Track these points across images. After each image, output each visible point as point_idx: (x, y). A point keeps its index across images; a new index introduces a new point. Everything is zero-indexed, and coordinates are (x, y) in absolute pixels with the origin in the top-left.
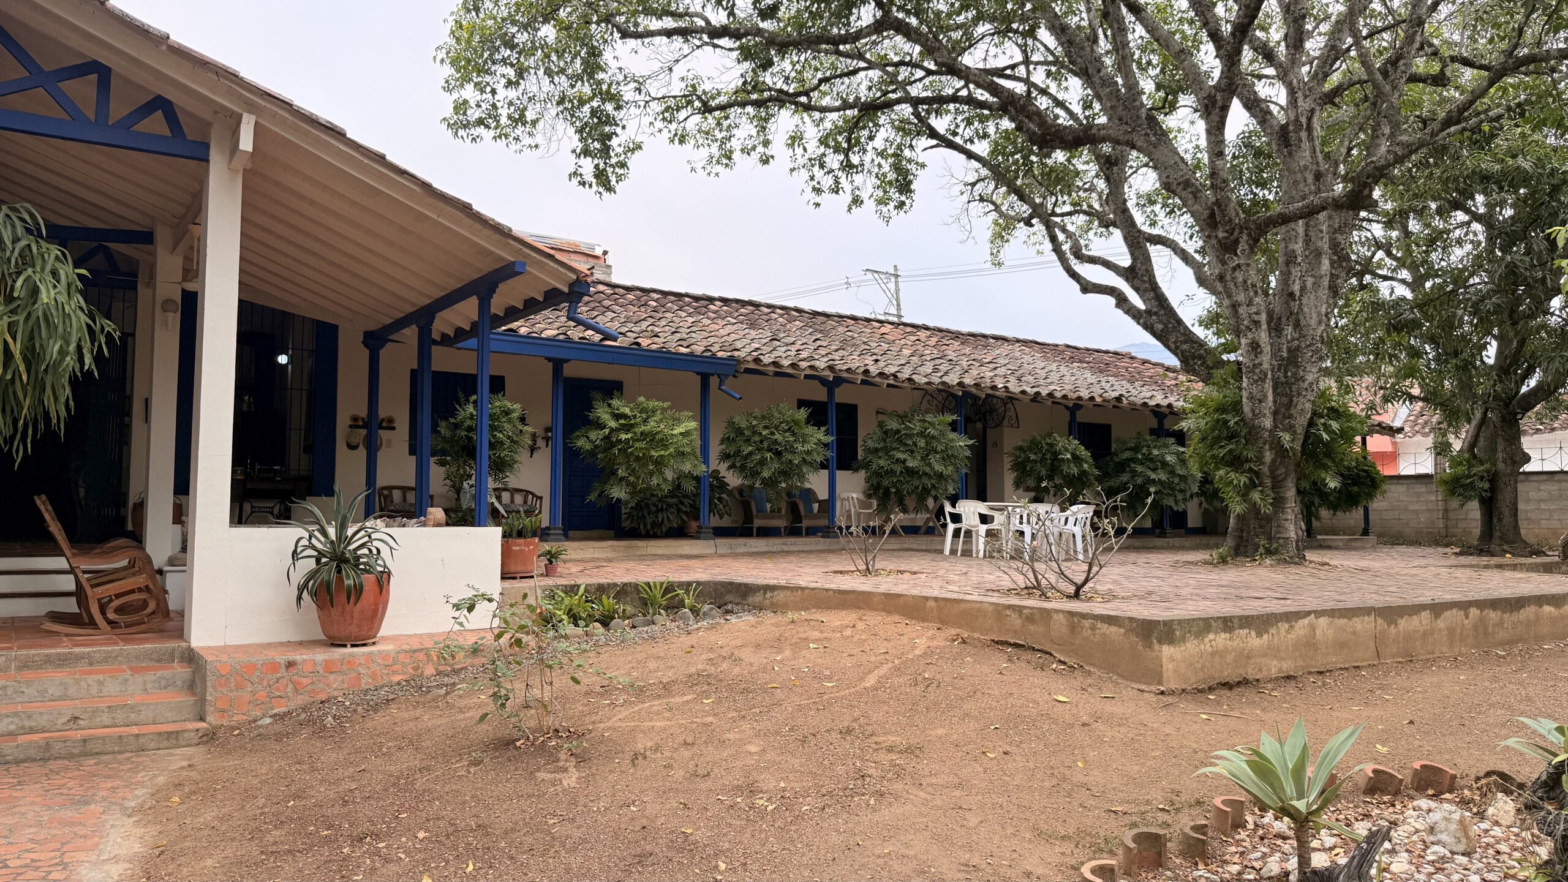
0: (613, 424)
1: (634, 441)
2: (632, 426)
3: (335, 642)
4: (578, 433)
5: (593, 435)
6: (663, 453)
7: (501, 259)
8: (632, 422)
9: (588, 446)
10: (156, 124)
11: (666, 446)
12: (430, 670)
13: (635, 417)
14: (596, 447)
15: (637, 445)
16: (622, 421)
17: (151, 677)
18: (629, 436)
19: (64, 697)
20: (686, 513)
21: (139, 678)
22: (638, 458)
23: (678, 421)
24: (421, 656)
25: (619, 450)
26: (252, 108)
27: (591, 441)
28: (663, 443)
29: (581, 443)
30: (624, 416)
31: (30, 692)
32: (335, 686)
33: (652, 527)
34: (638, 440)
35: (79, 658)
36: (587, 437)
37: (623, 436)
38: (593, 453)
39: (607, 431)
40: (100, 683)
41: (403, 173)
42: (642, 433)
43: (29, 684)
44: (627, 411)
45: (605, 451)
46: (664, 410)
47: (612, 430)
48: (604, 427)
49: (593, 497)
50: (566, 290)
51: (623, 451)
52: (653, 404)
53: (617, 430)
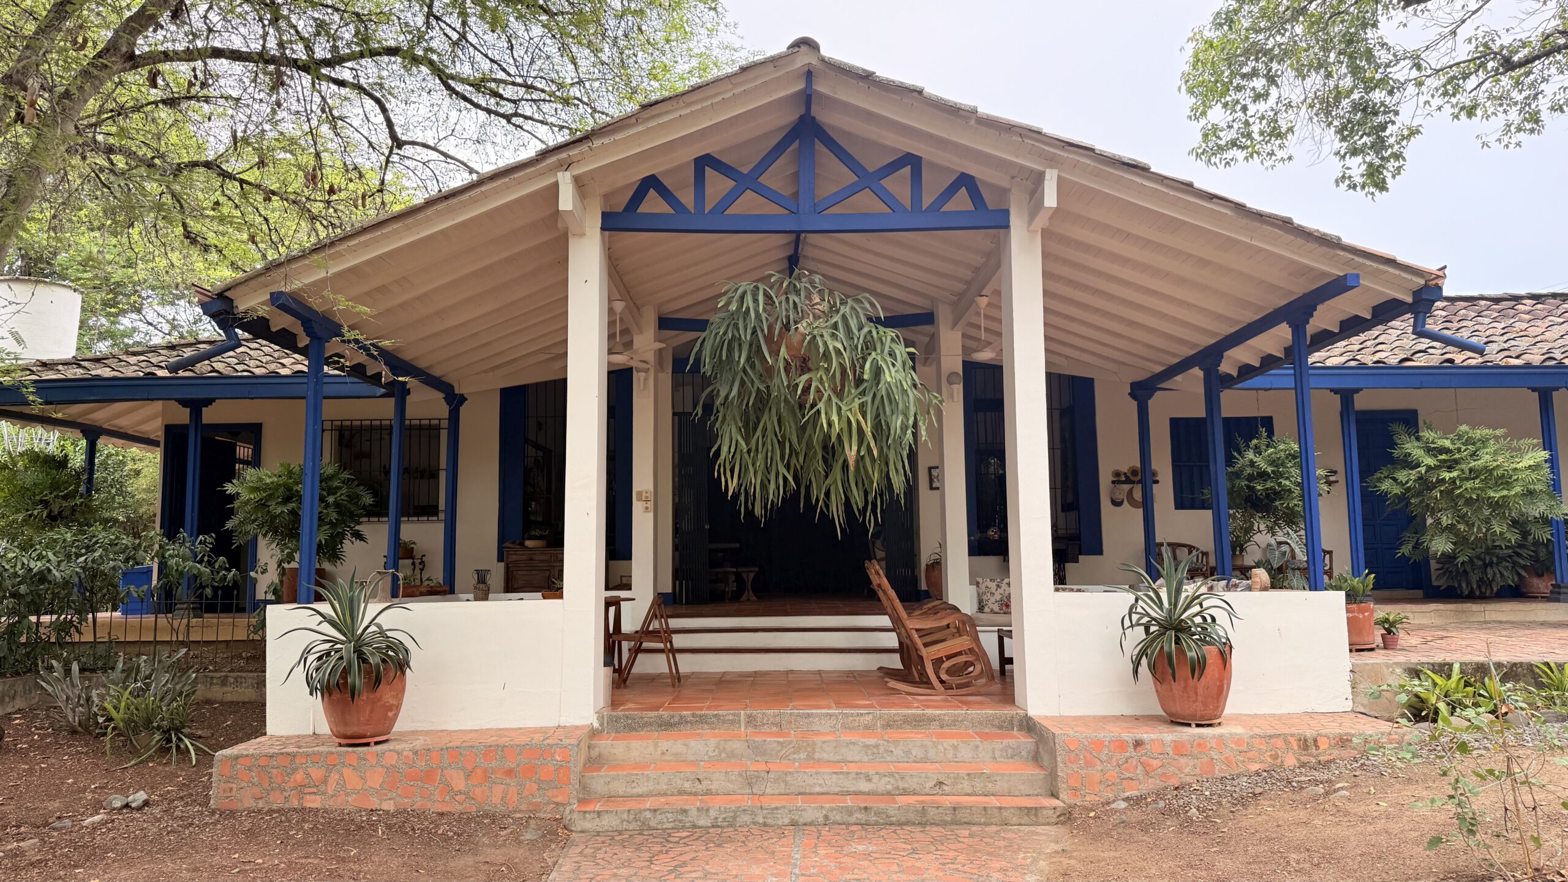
0: (1430, 461)
1: (1462, 480)
2: (1457, 462)
3: (1177, 721)
4: (1378, 475)
5: (1402, 475)
6: (1505, 493)
7: (1324, 274)
8: (1457, 456)
9: (1397, 490)
10: (961, 201)
11: (1507, 483)
12: (1290, 761)
13: (1459, 450)
14: (1408, 489)
15: (1469, 485)
16: (1443, 457)
17: (998, 745)
18: (1455, 474)
19: (925, 760)
20: (1524, 567)
21: (987, 746)
22: (1469, 502)
23: (1519, 452)
24: (1279, 742)
25: (1441, 492)
26: (1053, 161)
27: (1402, 484)
28: (1505, 481)
29: (1386, 486)
30: (1447, 451)
31: (898, 752)
32: (1187, 770)
33: (1479, 586)
34: (1467, 479)
35: (931, 720)
36: (1395, 479)
37: (1447, 475)
38: (1402, 498)
39: (1423, 470)
40: (955, 748)
41: (1212, 197)
42: (1471, 470)
43: (896, 743)
44: (1447, 443)
45: (1419, 494)
46: (1496, 438)
47: (1429, 468)
48: (1418, 465)
49: (1406, 550)
50: (1409, 299)
51: (1448, 494)
52: (1479, 433)
53: (1437, 467)
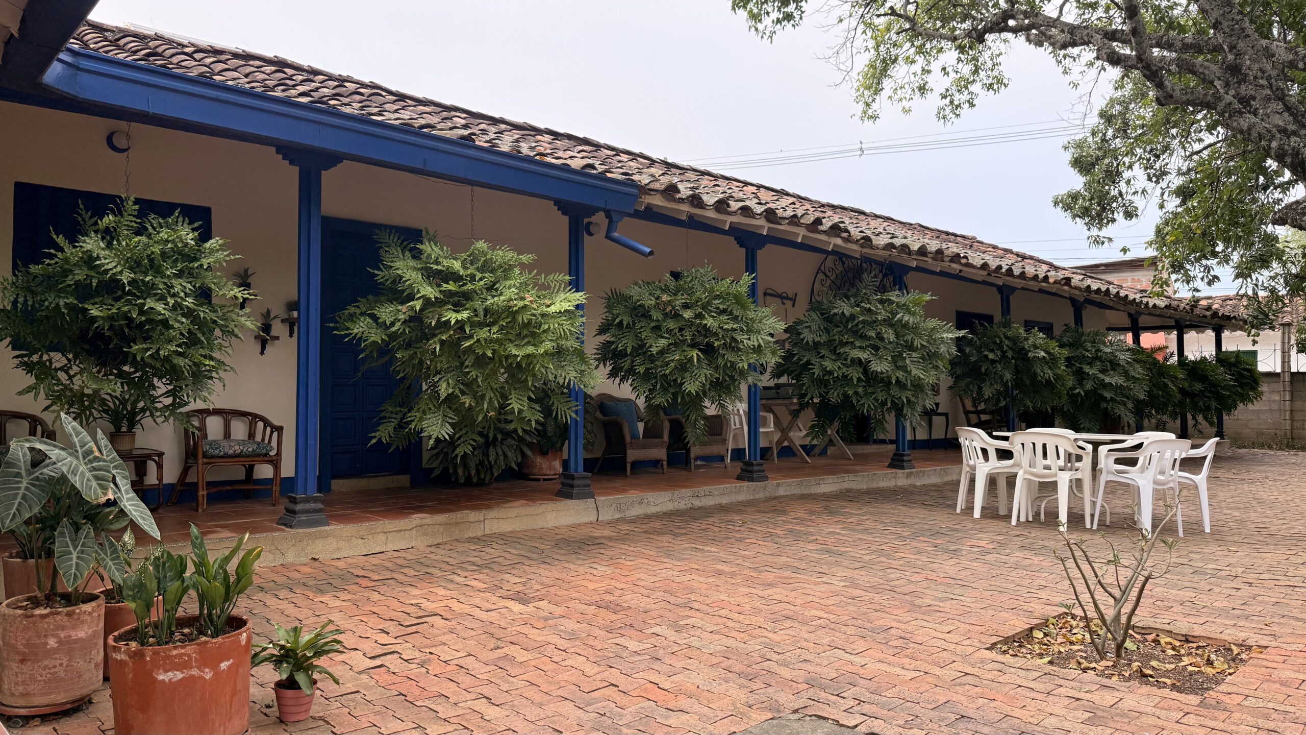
0: (429, 291)
5: (386, 312)
6: (530, 349)
9: (376, 336)
11: (533, 334)
13: (473, 277)
27: (384, 326)
28: (531, 332)
29: (361, 327)
36: (375, 318)
37: (452, 317)
38: (384, 350)
39: (418, 305)
42: (487, 311)
44: (457, 265)
45: (409, 345)
48: (411, 297)
49: (384, 433)
